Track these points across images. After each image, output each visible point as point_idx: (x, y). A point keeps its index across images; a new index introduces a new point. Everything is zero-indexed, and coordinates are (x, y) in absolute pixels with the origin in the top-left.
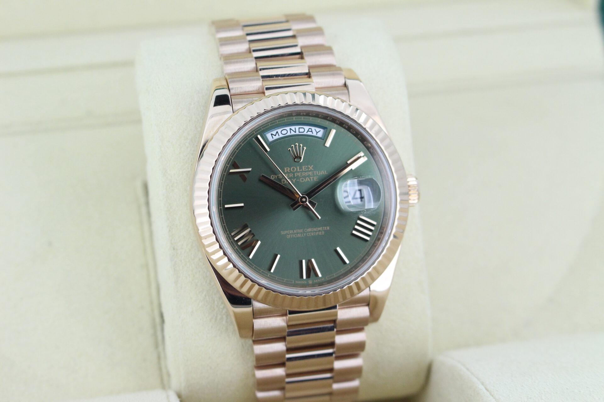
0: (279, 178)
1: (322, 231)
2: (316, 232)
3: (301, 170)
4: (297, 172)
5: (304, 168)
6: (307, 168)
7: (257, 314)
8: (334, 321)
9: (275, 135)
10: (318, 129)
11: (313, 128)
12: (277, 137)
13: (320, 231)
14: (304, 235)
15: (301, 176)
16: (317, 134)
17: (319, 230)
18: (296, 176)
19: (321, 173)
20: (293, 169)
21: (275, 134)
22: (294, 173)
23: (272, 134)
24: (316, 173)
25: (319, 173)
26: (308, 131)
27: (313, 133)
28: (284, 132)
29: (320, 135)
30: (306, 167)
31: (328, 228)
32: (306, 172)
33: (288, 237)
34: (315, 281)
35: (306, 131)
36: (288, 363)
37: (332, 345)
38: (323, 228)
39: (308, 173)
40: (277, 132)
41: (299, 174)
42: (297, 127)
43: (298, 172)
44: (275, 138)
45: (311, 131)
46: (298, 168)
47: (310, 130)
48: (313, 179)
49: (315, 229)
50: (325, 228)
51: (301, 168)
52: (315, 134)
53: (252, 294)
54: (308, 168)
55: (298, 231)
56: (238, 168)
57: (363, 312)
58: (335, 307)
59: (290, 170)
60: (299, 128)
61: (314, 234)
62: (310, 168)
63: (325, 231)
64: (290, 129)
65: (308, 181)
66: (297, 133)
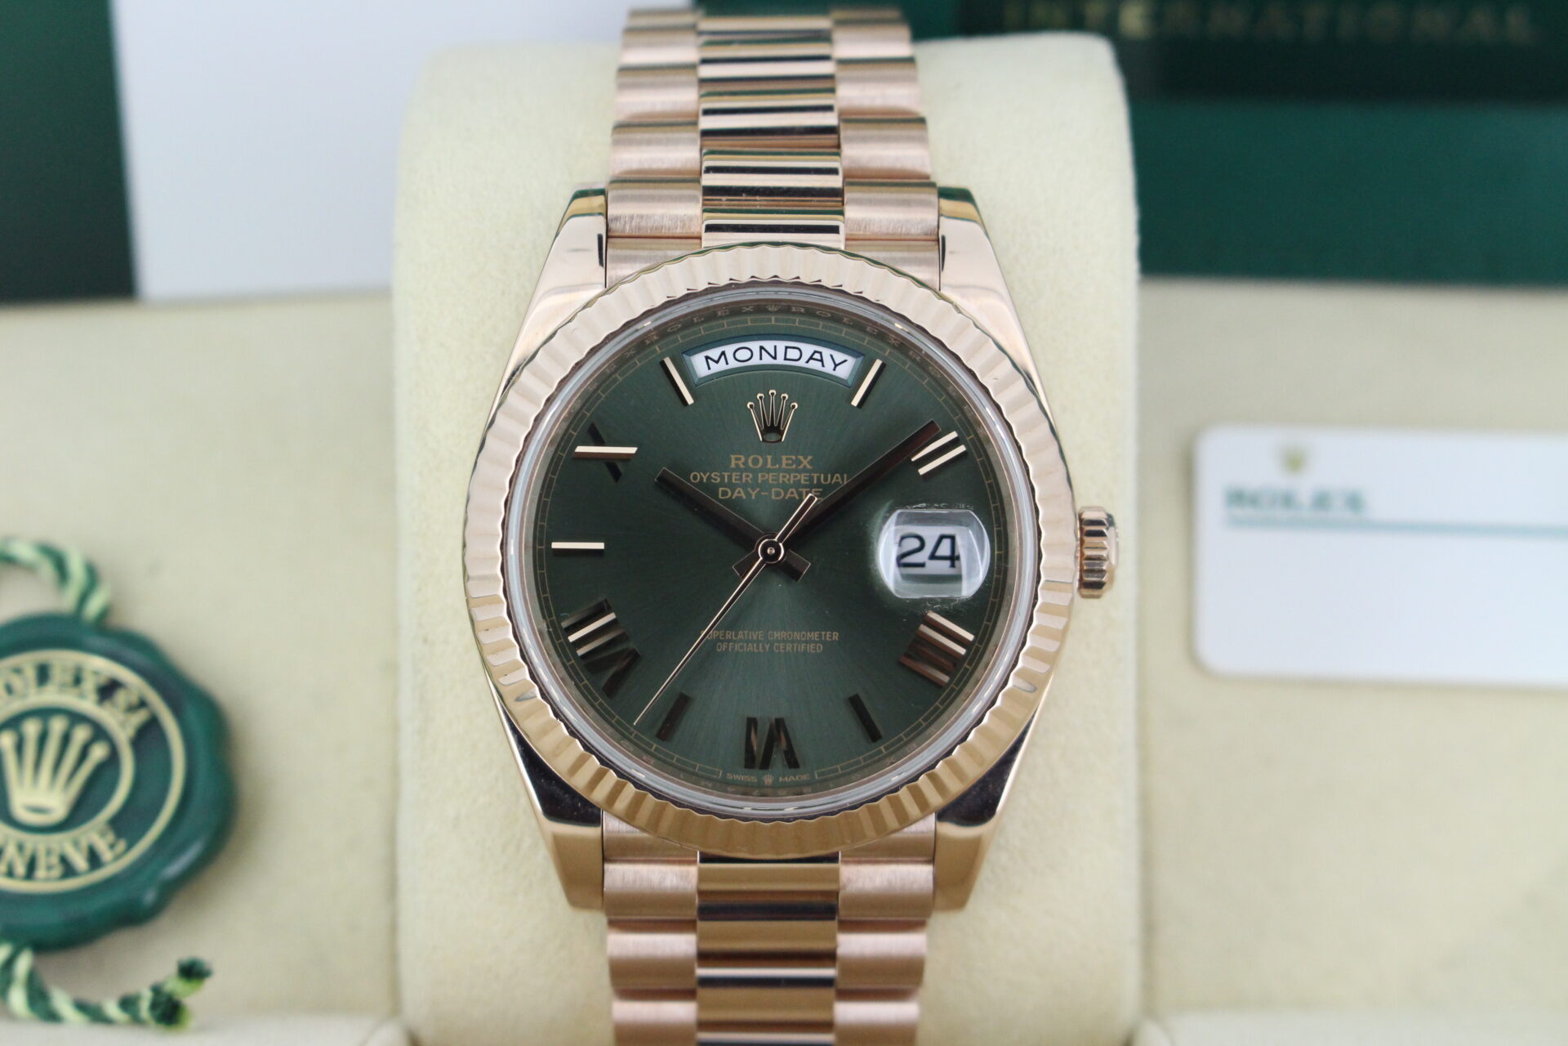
0: (713, 481)
1: (816, 642)
2: (800, 642)
3: (777, 466)
4: (764, 469)
5: (784, 462)
6: (794, 462)
7: (612, 851)
8: (835, 894)
9: (717, 362)
10: (839, 356)
11: (827, 352)
12: (722, 366)
13: (811, 641)
14: (764, 648)
15: (776, 483)
16: (834, 370)
17: (810, 639)
18: (760, 481)
19: (832, 480)
20: (755, 461)
21: (716, 359)
22: (755, 472)
23: (707, 358)
24: (819, 479)
25: (826, 479)
26: (811, 358)
27: (823, 366)
28: (743, 355)
30: (791, 459)
31: (836, 636)
32: (787, 471)
33: (720, 648)
34: (781, 779)
35: (806, 357)
36: (703, 993)
37: (827, 957)
38: (821, 635)
39: (795, 477)
40: (723, 353)
41: (770, 477)
42: (781, 345)
43: (769, 471)
44: (716, 368)
45: (819, 358)
46: (769, 461)
49: (797, 635)
50: (825, 635)
51: (777, 460)
52: (828, 368)
53: (598, 796)
54: (798, 462)
55: (748, 634)
56: (599, 442)
57: (917, 876)
58: (833, 859)
59: (745, 463)
60: (787, 348)
61: (793, 646)
62: (801, 463)
63: (824, 643)
64: (762, 348)
66: (780, 361)
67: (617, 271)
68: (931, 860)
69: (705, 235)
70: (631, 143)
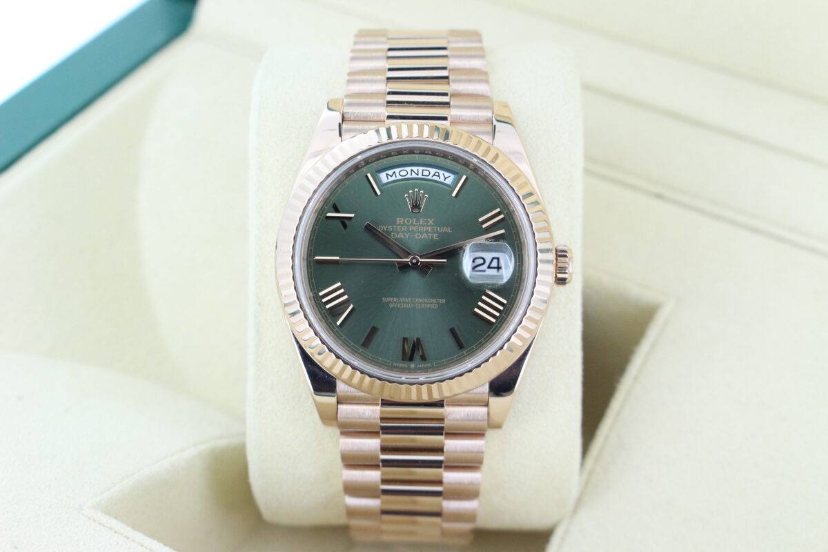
0: (389, 230)
1: (435, 304)
2: (427, 303)
3: (418, 223)
4: (412, 225)
5: (421, 221)
6: (426, 222)
7: (341, 399)
8: (444, 421)
9: (391, 176)
10: (447, 174)
12: (394, 178)
13: (431, 303)
14: (411, 306)
15: (417, 231)
16: (445, 180)
18: (410, 230)
19: (443, 230)
20: (408, 221)
22: (408, 226)
23: (387, 174)
24: (437, 230)
25: (440, 230)
27: (440, 178)
28: (403, 173)
29: (449, 181)
30: (425, 220)
31: (444, 301)
32: (423, 226)
33: (392, 306)
34: (418, 365)
35: (432, 174)
36: (383, 467)
37: (440, 450)
38: (437, 300)
39: (426, 228)
40: (394, 172)
41: (415, 228)
43: (414, 225)
44: (391, 179)
46: (415, 221)
47: (437, 174)
48: (432, 236)
49: (427, 300)
50: (439, 300)
51: (418, 221)
52: (442, 180)
53: (335, 372)
55: (404, 299)
56: (337, 211)
57: (481, 412)
58: (442, 404)
59: (404, 222)
60: (423, 170)
61: (425, 305)
62: (429, 222)
63: (439, 304)
64: (412, 170)
65: (425, 238)
66: (420, 176)
68: (487, 405)
69: (387, 120)
70: (355, 81)
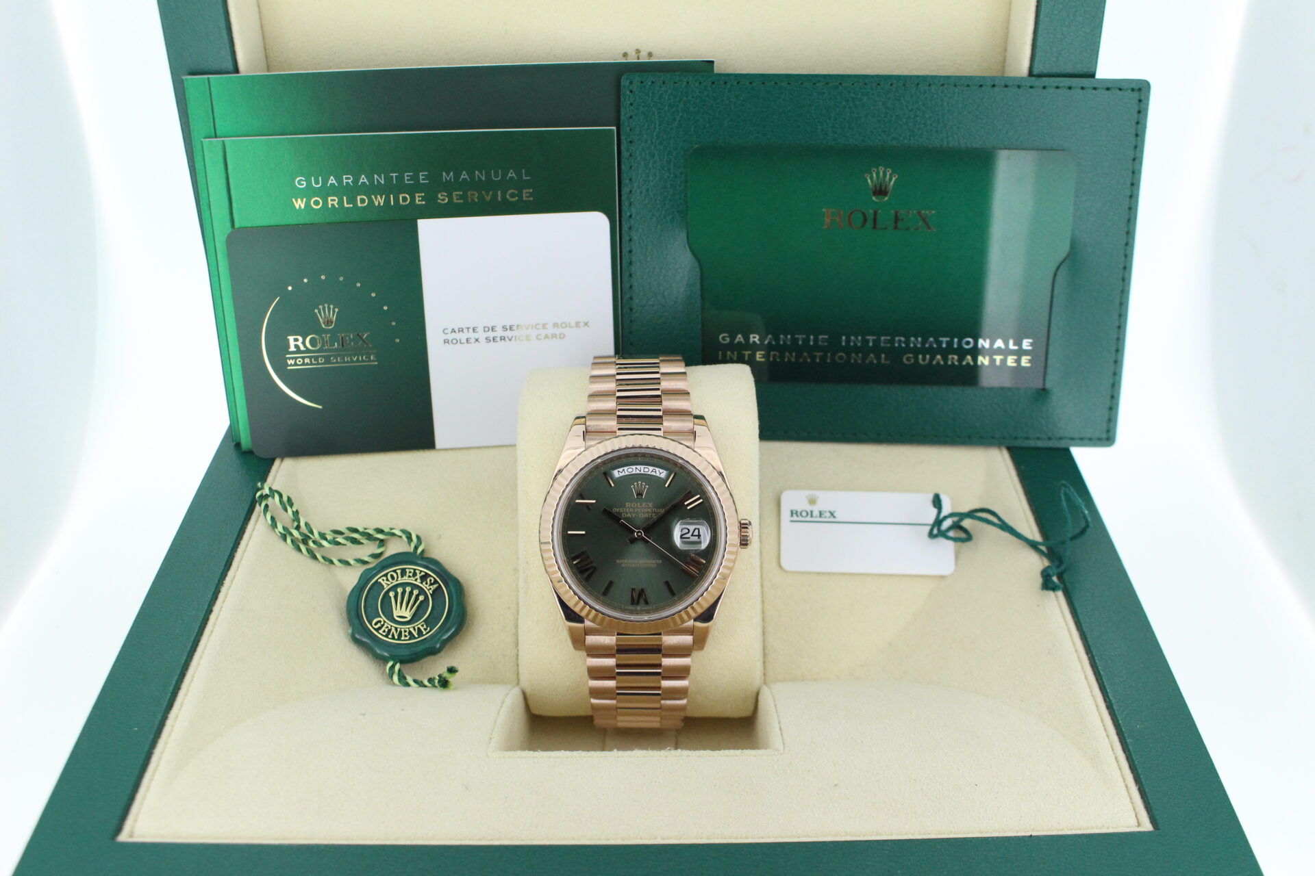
0: (620, 511)
1: (653, 564)
4: (637, 507)
5: (644, 505)
7: (588, 632)
8: (661, 645)
10: (661, 471)
11: (657, 469)
12: (623, 474)
13: (651, 564)
14: (637, 565)
15: (641, 512)
16: (660, 475)
18: (635, 512)
19: (659, 511)
20: (634, 505)
21: (621, 472)
22: (633, 508)
23: (619, 471)
24: (655, 510)
25: (657, 511)
26: (652, 471)
27: (656, 474)
28: (630, 470)
29: (663, 476)
30: (646, 504)
31: (660, 562)
32: (645, 508)
33: (623, 565)
34: (643, 608)
36: (618, 677)
37: (659, 666)
39: (647, 510)
40: (624, 470)
41: (639, 510)
42: (642, 467)
43: (639, 508)
44: (621, 474)
45: (655, 471)
46: (639, 505)
48: (651, 516)
49: (648, 561)
50: (655, 561)
51: (641, 505)
52: (658, 474)
53: (583, 614)
54: (648, 505)
55: (632, 561)
56: (583, 499)
57: (688, 639)
58: (660, 634)
59: (631, 506)
60: (644, 468)
61: (646, 565)
63: (655, 564)
64: (636, 468)
65: (646, 517)
66: (642, 472)
67: (590, 443)
68: (692, 635)
69: (618, 431)
70: (594, 401)
